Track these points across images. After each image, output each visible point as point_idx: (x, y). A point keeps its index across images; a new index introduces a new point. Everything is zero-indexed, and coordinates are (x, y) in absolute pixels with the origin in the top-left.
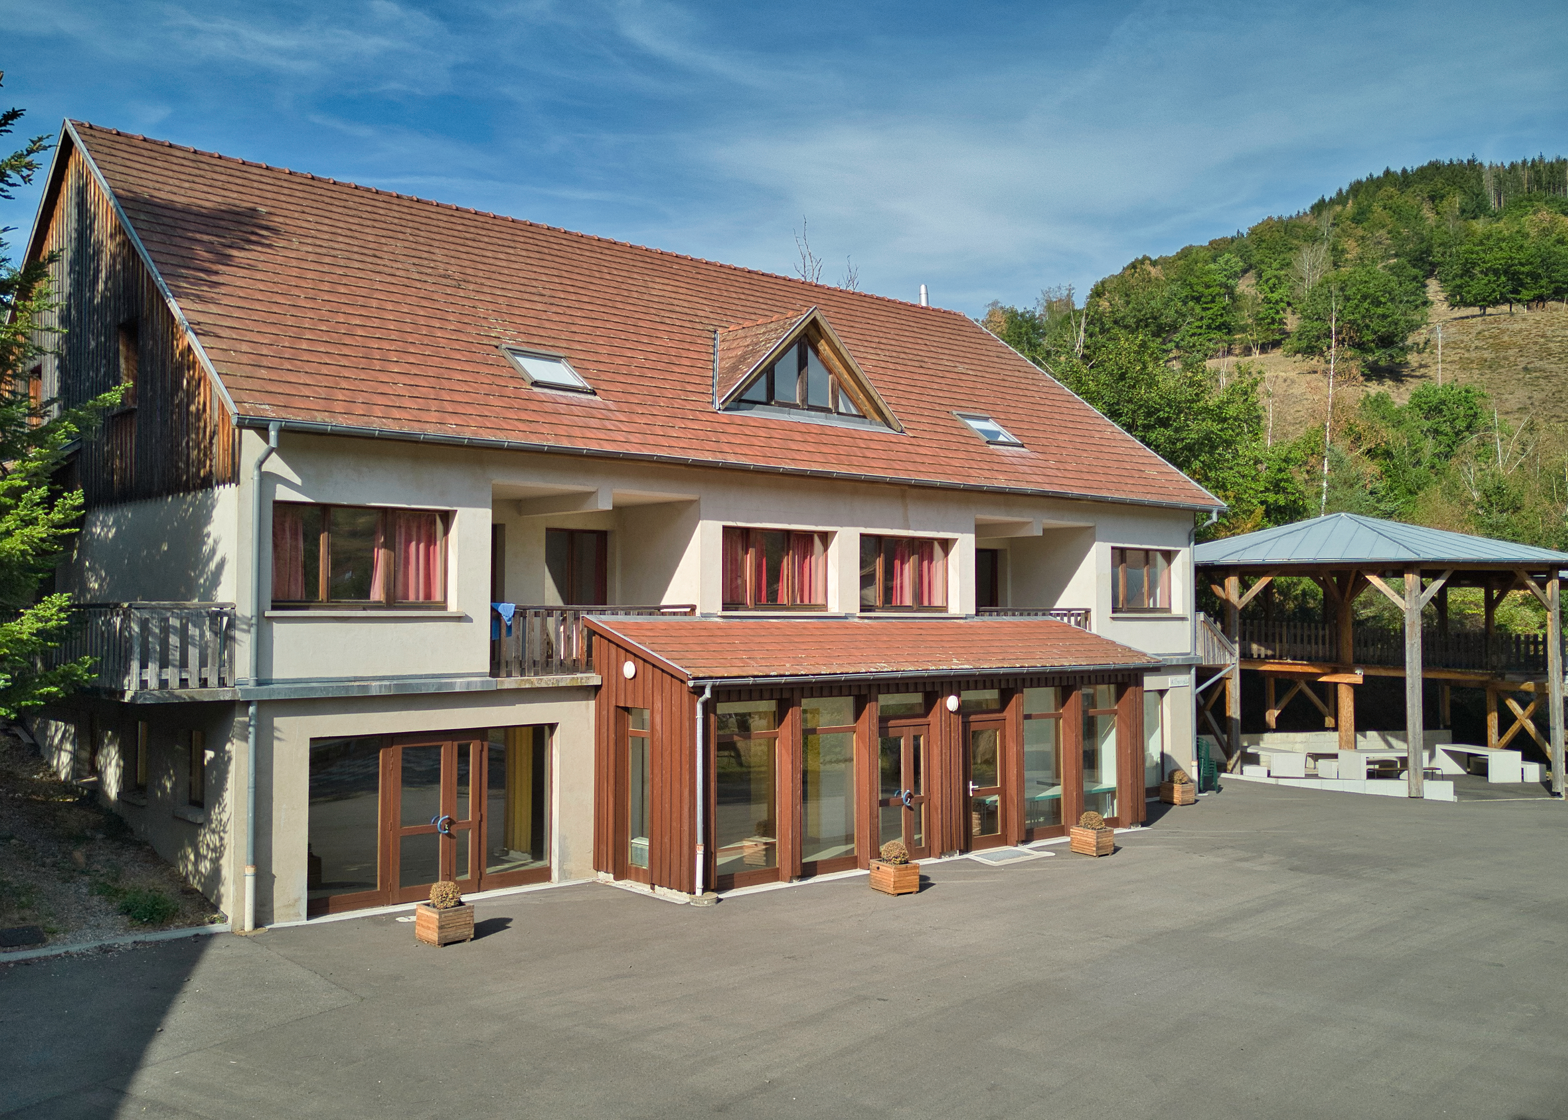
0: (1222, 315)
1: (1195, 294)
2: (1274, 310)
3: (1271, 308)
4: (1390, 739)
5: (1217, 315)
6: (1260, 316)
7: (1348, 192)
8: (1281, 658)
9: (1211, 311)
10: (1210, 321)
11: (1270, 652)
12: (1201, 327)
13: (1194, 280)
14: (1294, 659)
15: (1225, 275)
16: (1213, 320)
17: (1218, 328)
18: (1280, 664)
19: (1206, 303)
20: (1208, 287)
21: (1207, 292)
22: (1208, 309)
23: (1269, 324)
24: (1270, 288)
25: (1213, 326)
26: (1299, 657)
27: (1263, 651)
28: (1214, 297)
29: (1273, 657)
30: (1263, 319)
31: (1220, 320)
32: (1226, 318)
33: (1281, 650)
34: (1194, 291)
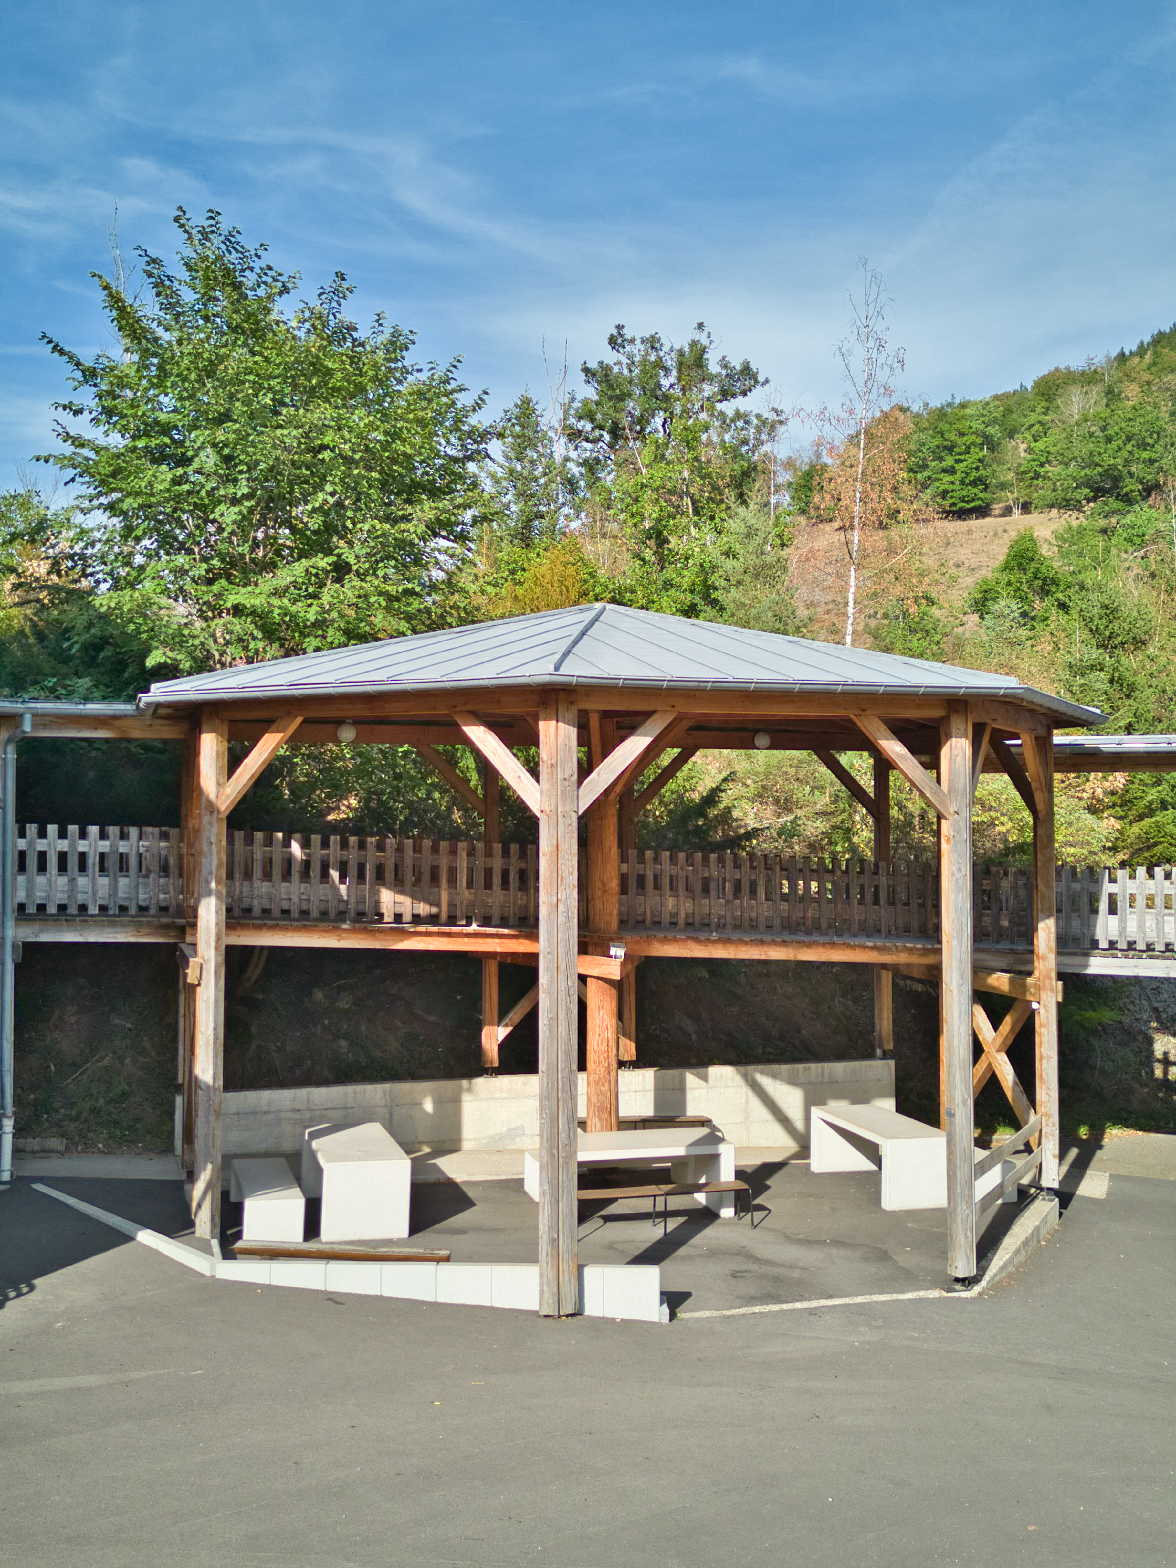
0: (977, 468)
1: (946, 443)
2: (1037, 463)
3: (1034, 460)
4: (765, 1081)
5: (971, 469)
6: (1022, 469)
7: (1149, 344)
8: (452, 920)
9: (965, 463)
10: (964, 475)
11: (423, 909)
12: (953, 483)
13: (946, 427)
14: (486, 921)
15: (984, 422)
16: (967, 474)
17: (974, 483)
18: (449, 935)
19: (960, 454)
20: (962, 435)
21: (960, 441)
22: (962, 461)
23: (1032, 478)
24: (1033, 436)
25: (967, 481)
26: (496, 919)
27: (407, 905)
28: (968, 447)
29: (433, 919)
30: (1024, 473)
31: (974, 474)
32: (982, 472)
33: (451, 905)
34: (946, 440)
